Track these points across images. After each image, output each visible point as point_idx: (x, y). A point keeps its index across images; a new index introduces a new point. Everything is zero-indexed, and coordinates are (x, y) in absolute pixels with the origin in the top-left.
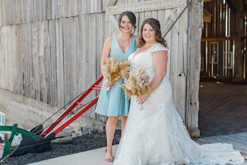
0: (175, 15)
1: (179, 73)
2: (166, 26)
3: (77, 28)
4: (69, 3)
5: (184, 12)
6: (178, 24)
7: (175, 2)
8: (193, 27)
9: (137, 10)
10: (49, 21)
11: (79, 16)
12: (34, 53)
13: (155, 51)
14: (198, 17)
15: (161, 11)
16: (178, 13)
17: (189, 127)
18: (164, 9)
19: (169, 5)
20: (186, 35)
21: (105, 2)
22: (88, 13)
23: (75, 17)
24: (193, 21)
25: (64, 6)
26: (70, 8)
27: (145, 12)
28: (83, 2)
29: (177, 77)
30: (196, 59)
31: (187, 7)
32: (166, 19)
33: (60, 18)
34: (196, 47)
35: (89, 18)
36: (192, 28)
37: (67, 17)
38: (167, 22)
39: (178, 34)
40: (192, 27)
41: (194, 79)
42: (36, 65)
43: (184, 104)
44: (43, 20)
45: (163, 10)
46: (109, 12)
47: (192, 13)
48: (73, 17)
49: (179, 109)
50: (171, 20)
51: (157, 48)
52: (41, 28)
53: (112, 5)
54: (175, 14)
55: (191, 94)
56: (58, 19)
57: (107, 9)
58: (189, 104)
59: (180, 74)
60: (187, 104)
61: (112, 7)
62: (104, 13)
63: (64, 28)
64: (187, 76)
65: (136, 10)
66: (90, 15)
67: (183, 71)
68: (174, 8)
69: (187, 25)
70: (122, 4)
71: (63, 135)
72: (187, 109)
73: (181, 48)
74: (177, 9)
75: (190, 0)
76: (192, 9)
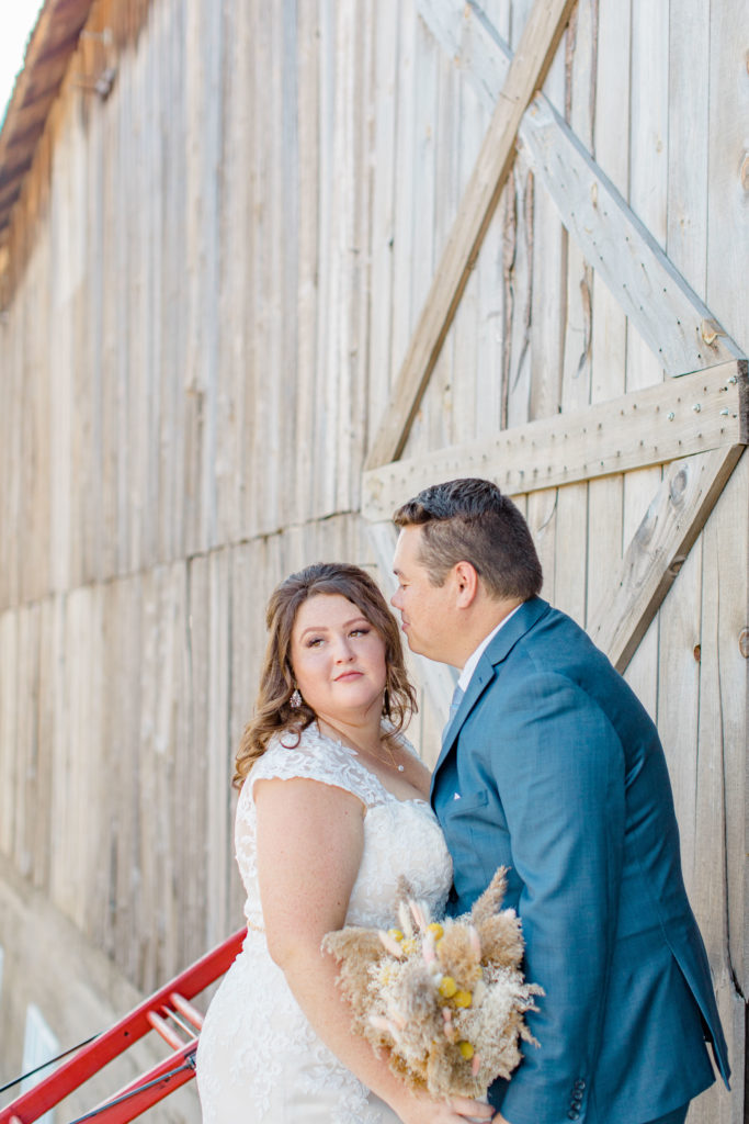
0: (674, 511)
4: (254, 460)
6: (697, 582)
7: (672, 419)
10: (191, 565)
11: (285, 533)
15: (602, 484)
16: (692, 499)
18: (623, 474)
19: (642, 444)
20: (743, 665)
22: (315, 517)
23: (271, 540)
25: (238, 480)
26: (255, 490)
27: (530, 497)
31: (747, 453)
32: (631, 539)
33: (223, 547)
37: (246, 537)
38: (634, 565)
39: (698, 652)
44: (173, 559)
45: (616, 480)
46: (375, 502)
48: (266, 538)
50: (651, 548)
52: (168, 601)
53: (384, 459)
54: (676, 504)
56: (218, 550)
57: (367, 483)
61: (386, 472)
66: (322, 523)
68: (671, 461)
70: (429, 450)
73: (711, 766)
74: (687, 467)
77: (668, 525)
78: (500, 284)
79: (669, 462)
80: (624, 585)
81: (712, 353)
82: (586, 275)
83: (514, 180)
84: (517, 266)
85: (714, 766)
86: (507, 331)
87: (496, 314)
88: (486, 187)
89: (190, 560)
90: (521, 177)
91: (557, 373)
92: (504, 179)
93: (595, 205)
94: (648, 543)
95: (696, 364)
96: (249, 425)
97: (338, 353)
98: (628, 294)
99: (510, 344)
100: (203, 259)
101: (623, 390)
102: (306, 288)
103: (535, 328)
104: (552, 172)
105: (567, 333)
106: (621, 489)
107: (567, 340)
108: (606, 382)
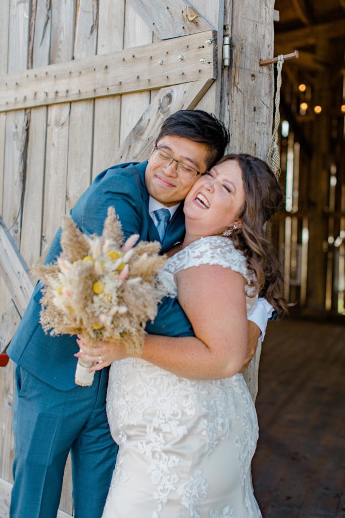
0: (162, 116)
7: (162, 64)
9: (21, 98)
14: (257, 129)
15: (107, 100)
16: (176, 108)
18: (121, 95)
19: (138, 77)
27: (49, 108)
31: (215, 84)
32: (127, 134)
38: (130, 146)
45: (117, 99)
47: (235, 110)
50: (145, 137)
54: (164, 113)
65: (16, 99)
74: (172, 91)
75: (227, 55)
76: (234, 92)
79: (158, 89)
80: (124, 158)
81: (193, 26)
86: (32, 12)
91: (71, 37)
94: (142, 134)
95: (180, 31)
99: (35, 20)
101: (122, 47)
103: (54, 11)
105: (79, 13)
106: (119, 103)
107: (78, 18)
108: (109, 42)
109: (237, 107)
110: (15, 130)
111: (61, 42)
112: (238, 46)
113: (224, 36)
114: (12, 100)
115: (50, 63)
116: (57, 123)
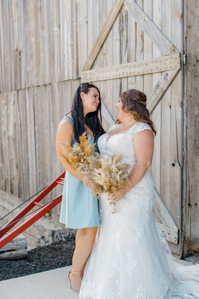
0: (165, 81)
1: (172, 161)
2: (154, 96)
3: (49, 99)
4: (41, 68)
5: (176, 77)
6: (170, 94)
7: (164, 64)
8: (191, 97)
9: (118, 74)
10: (19, 92)
11: (52, 84)
12: (3, 132)
13: (138, 132)
14: (197, 83)
15: (147, 75)
16: (169, 78)
17: (188, 238)
18: (152, 73)
19: (157, 68)
20: (180, 109)
21: (81, 65)
22: (62, 80)
23: (47, 86)
24: (190, 90)
25: (35, 72)
26: (41, 74)
27: (128, 78)
28: (56, 66)
29: (169, 167)
30: (195, 141)
31: (181, 70)
32: (155, 87)
33: (30, 87)
34: (195, 126)
35: (64, 87)
36: (188, 99)
37: (39, 85)
38: (155, 91)
39: (170, 107)
40: (189, 97)
41: (194, 170)
42: (5, 147)
43: (179, 206)
44: (12, 90)
45: (151, 75)
46: (85, 78)
47: (188, 78)
48: (45, 85)
49: (173, 213)
50: (160, 88)
51: (141, 127)
52: (10, 100)
53: (88, 69)
54: (166, 79)
55: (189, 191)
56: (28, 88)
57: (83, 74)
58: (187, 206)
59: (174, 163)
60: (184, 206)
61: (88, 72)
62: (80, 79)
63: (36, 99)
64: (183, 167)
66: (64, 82)
67: (177, 160)
68: (164, 71)
69: (181, 94)
70: (100, 68)
71: (14, 247)
72: (184, 213)
73: (174, 127)
74: (168, 73)
75: (185, 60)
76: (188, 72)
77: (164, 83)
78: (119, 33)
80: (154, 95)
81: (173, 51)
82: (142, 34)
83: (122, 12)
84: (123, 30)
85: (175, 127)
86: (121, 44)
87: (118, 40)
88: (115, 13)
89: (18, 91)
90: (124, 12)
92: (120, 12)
93: (145, 20)
94: (159, 87)
95: (170, 53)
96: (38, 59)
97: (68, 44)
98: (153, 38)
99: (122, 46)
100: (19, 19)
101: (151, 57)
102: (56, 29)
103: (129, 44)
104: (133, 12)
105: (137, 45)
106: (151, 76)
107: (137, 46)
108: (147, 55)
109: (189, 76)
110: (116, 86)
111: (131, 55)
112: (188, 57)
113: (184, 54)
114: (115, 75)
115: (128, 62)
116: (131, 83)
